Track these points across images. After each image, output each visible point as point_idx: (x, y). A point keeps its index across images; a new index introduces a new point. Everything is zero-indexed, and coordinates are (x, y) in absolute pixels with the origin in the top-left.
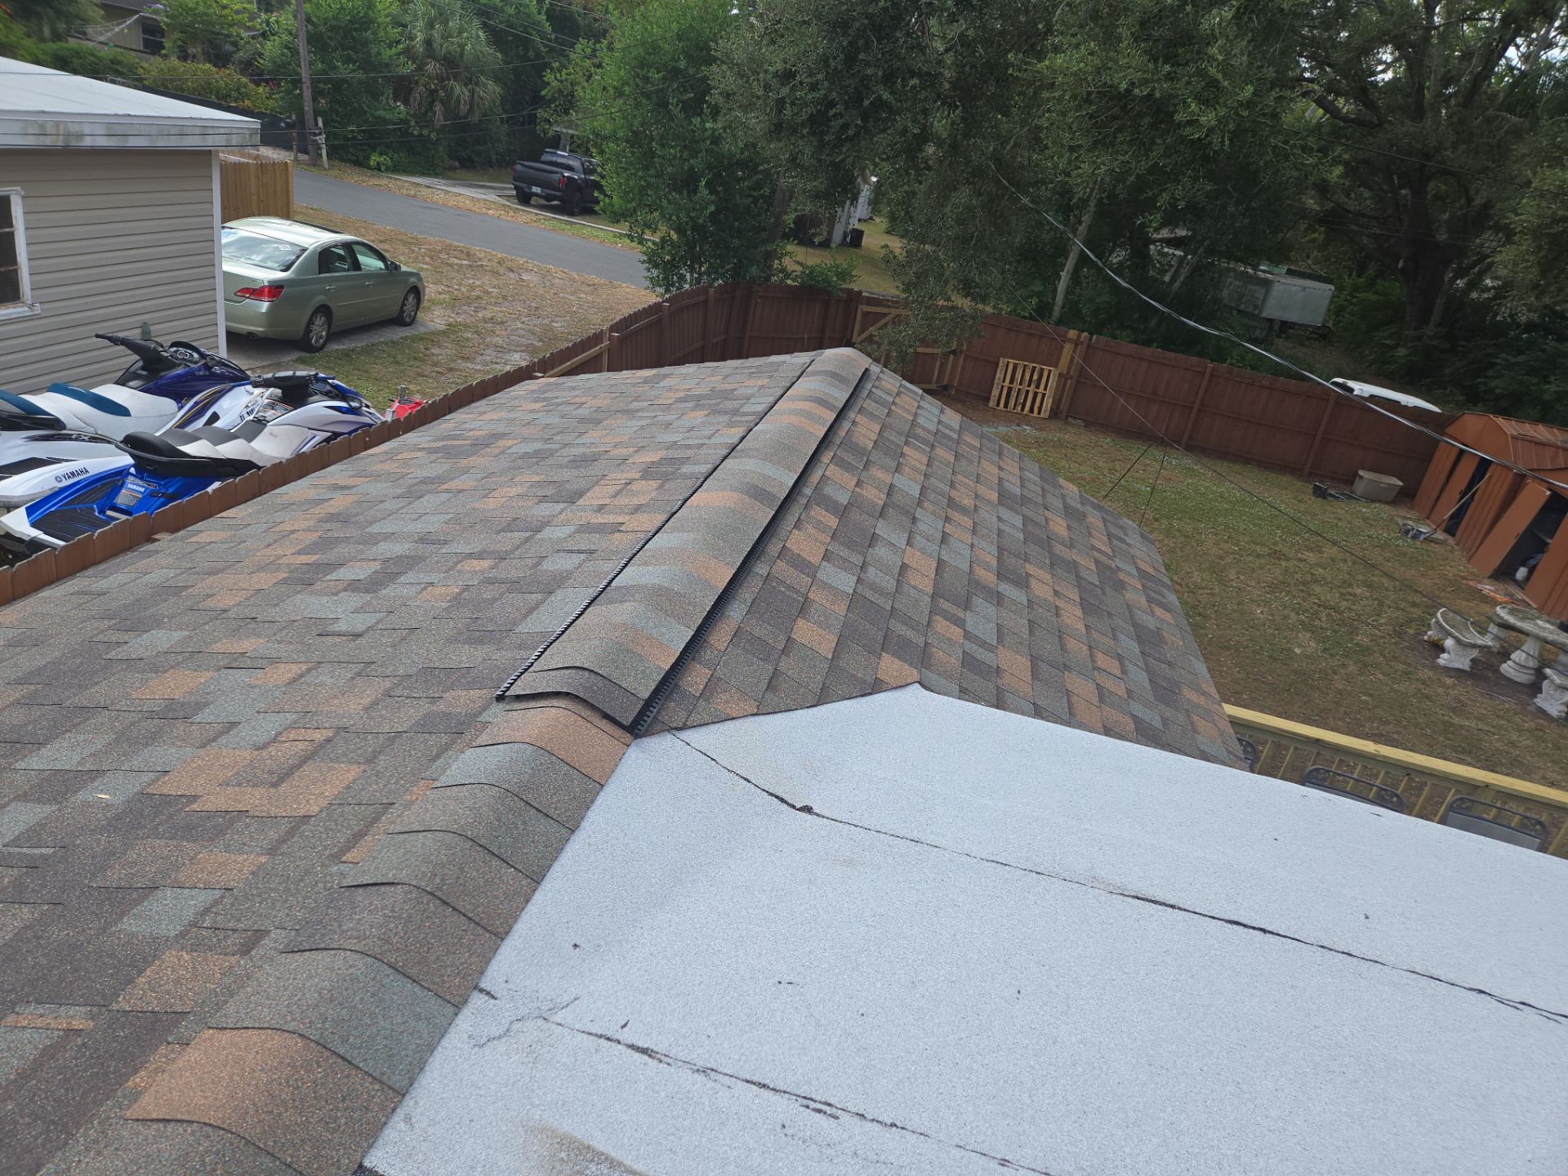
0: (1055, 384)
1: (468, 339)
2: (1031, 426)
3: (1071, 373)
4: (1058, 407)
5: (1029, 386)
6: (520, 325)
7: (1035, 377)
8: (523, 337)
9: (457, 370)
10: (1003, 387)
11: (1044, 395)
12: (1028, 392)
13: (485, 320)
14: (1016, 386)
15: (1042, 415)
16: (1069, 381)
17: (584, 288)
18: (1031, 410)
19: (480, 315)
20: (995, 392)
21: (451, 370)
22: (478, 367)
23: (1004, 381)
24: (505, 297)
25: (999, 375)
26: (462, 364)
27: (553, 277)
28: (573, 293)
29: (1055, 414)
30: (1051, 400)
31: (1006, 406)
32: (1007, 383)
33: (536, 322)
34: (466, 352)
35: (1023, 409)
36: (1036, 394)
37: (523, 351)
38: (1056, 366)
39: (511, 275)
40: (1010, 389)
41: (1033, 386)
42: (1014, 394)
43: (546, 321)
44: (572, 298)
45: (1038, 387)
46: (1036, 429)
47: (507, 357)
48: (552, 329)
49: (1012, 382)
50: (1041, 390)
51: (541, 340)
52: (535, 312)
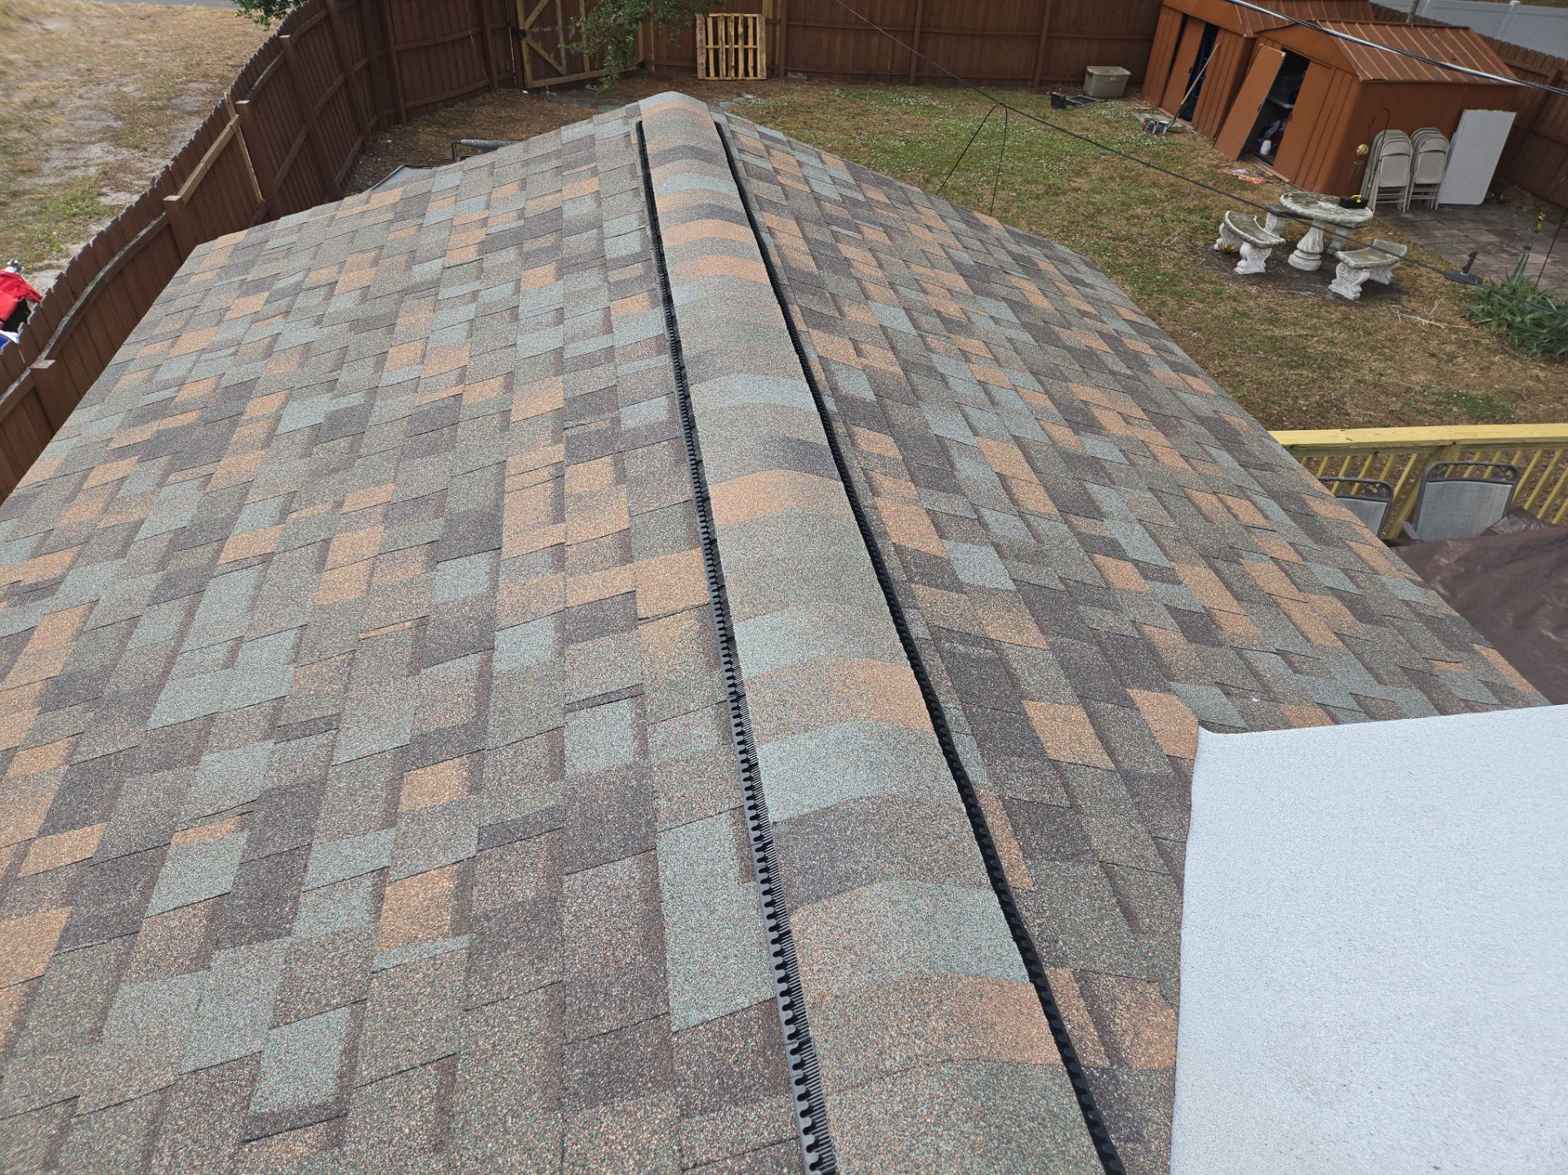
0: (764, 34)
1: (17, 142)
2: (752, 93)
3: (778, 17)
4: (773, 62)
5: (736, 43)
6: (79, 102)
7: (741, 30)
8: (91, 119)
9: (24, 192)
10: (707, 50)
11: (755, 51)
12: (736, 50)
13: (27, 107)
14: (722, 46)
15: (759, 76)
16: (778, 27)
17: (137, 24)
18: (746, 73)
19: (16, 100)
20: (701, 59)
21: (15, 195)
22: (51, 181)
23: (707, 44)
24: (37, 64)
25: (700, 36)
26: (27, 182)
27: (89, 17)
28: (128, 36)
29: (772, 72)
30: (764, 56)
31: (717, 74)
32: (711, 45)
33: (100, 90)
34: (23, 161)
35: (736, 74)
36: (746, 51)
37: (100, 140)
38: (759, 12)
39: (30, 27)
40: (716, 51)
41: (740, 42)
42: (722, 57)
43: (112, 87)
44: (130, 43)
45: (746, 43)
46: (760, 96)
47: (83, 154)
48: (124, 97)
49: (716, 42)
50: (751, 44)
51: (118, 118)
52: (89, 76)
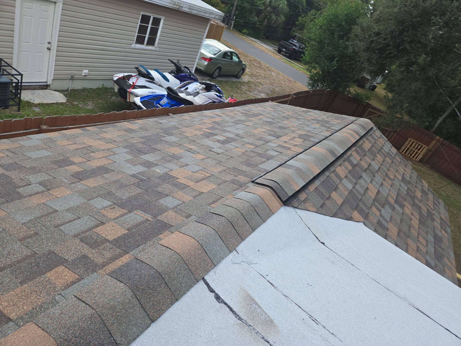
0: (425, 151)
1: (252, 86)
2: (411, 162)
3: (432, 150)
4: (423, 159)
5: (416, 149)
6: (267, 86)
7: (419, 147)
8: (266, 90)
9: (247, 94)
10: (406, 147)
11: (420, 154)
12: (414, 151)
13: (258, 83)
14: (411, 148)
15: (416, 160)
16: (430, 152)
17: (287, 81)
18: (413, 157)
19: (257, 81)
20: (403, 148)
21: (245, 93)
22: (252, 95)
23: (407, 145)
24: (265, 78)
25: (407, 143)
26: (248, 93)
27: (280, 76)
28: (284, 81)
29: (421, 161)
30: (421, 156)
31: (405, 153)
32: (408, 146)
33: (272, 87)
34: (250, 90)
35: (410, 156)
36: (417, 153)
37: (265, 94)
38: (428, 146)
39: (269, 72)
40: (409, 148)
41: (417, 150)
42: (409, 150)
43: (274, 87)
44: (283, 83)
45: (419, 150)
46: (413, 163)
47: (260, 94)
48: (275, 90)
49: (410, 146)
50: (419, 152)
51: (271, 92)
52: (272, 84)
